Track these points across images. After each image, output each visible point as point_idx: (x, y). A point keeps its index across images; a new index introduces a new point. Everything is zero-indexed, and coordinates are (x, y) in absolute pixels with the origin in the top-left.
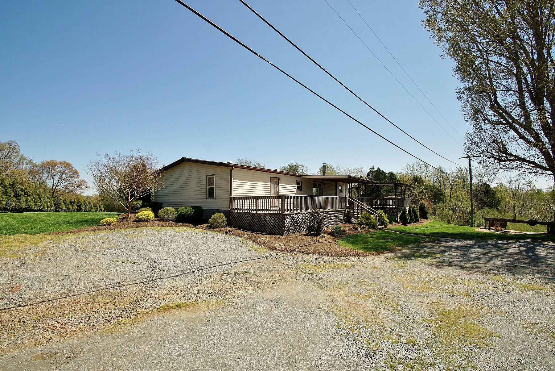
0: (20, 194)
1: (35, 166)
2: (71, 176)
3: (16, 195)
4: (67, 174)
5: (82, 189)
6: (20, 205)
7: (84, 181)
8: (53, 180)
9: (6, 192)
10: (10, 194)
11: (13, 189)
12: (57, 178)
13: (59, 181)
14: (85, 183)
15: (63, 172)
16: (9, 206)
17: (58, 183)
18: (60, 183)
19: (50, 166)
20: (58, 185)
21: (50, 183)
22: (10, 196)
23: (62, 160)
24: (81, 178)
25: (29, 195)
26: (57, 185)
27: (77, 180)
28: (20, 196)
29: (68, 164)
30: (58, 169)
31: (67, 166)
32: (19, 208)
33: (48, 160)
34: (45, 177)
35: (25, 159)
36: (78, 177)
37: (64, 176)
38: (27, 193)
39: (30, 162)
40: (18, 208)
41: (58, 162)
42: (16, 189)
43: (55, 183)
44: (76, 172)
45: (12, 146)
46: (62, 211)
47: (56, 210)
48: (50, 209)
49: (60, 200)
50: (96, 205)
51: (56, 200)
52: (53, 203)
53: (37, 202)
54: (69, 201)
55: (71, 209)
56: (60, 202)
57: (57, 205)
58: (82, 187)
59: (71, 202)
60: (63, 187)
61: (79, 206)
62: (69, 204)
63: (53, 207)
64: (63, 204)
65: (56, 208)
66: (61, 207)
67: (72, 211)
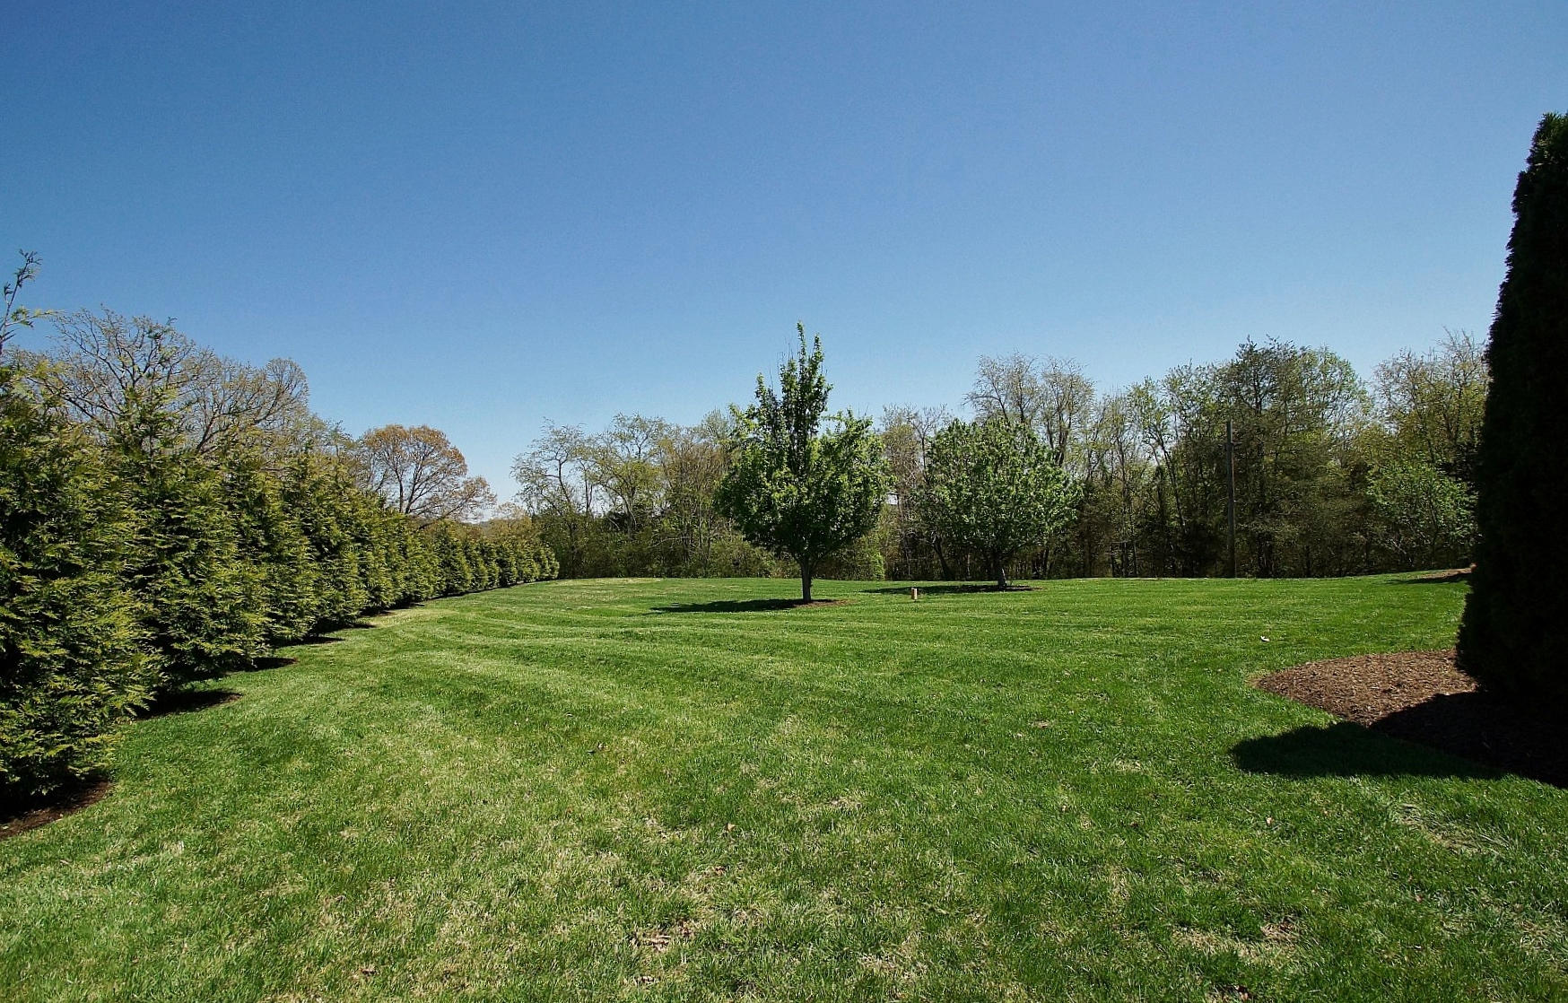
0: (335, 544)
1: (350, 446)
2: (443, 470)
3: (321, 550)
4: (434, 464)
5: (476, 504)
6: (341, 598)
7: (480, 480)
8: (401, 485)
9: (268, 538)
10: (290, 546)
11: (302, 516)
12: (409, 476)
13: (416, 487)
14: (484, 485)
15: (423, 460)
16: (289, 624)
17: (413, 491)
18: (418, 492)
19: (387, 442)
20: (414, 497)
21: (392, 492)
22: (291, 561)
23: (417, 425)
24: (472, 474)
25: (368, 542)
26: (411, 498)
27: (460, 480)
28: (336, 551)
29: (433, 433)
30: (408, 451)
31: (431, 441)
32: (338, 615)
33: (382, 427)
34: (378, 478)
35: (322, 426)
36: (464, 469)
37: (427, 471)
38: (362, 531)
39: (335, 434)
40: (333, 615)
41: (407, 428)
42: (315, 516)
43: (407, 493)
44: (458, 457)
45: (286, 375)
46: (463, 590)
47: (448, 586)
48: (434, 588)
49: (454, 547)
50: (538, 554)
51: (442, 551)
52: (437, 561)
53: (397, 566)
54: (477, 549)
55: (487, 577)
56: (454, 555)
57: (449, 565)
58: (475, 499)
59: (483, 552)
60: (427, 502)
61: (501, 563)
62: (480, 559)
63: (440, 578)
64: (464, 561)
65: (446, 581)
66: (459, 573)
67: (490, 586)
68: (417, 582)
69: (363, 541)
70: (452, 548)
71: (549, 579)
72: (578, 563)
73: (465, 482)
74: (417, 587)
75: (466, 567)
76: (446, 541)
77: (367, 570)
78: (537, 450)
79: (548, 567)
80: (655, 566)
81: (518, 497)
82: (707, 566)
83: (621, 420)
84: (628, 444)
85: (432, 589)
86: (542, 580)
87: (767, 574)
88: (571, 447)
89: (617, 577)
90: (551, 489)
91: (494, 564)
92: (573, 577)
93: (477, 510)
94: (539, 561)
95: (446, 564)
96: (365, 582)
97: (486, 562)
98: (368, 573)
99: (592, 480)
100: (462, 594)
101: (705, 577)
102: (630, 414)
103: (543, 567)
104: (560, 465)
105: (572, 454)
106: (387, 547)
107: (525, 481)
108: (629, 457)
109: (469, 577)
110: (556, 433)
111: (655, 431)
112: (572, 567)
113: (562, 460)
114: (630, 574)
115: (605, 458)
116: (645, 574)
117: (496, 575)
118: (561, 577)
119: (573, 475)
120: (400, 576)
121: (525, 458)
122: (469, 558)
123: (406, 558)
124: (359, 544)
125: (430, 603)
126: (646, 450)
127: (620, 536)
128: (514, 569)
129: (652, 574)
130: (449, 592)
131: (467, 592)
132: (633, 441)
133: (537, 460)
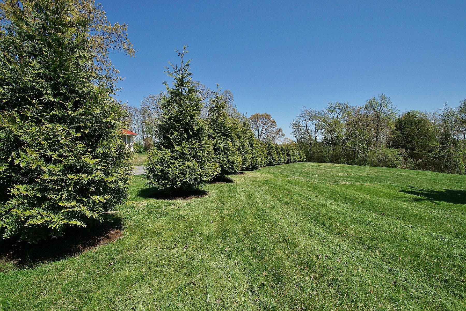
2: (270, 126)
4: (267, 124)
5: (279, 137)
7: (280, 129)
8: (259, 131)
12: (261, 129)
13: (263, 131)
14: (281, 131)
15: (265, 123)
17: (262, 133)
18: (263, 133)
19: (256, 118)
21: (256, 133)
23: (263, 113)
24: (278, 127)
26: (261, 135)
27: (275, 129)
29: (268, 115)
30: (261, 121)
31: (267, 117)
33: (254, 114)
36: (276, 126)
37: (265, 127)
41: (261, 114)
43: (260, 133)
44: (274, 122)
46: (275, 164)
47: (269, 162)
48: (264, 162)
49: (272, 147)
50: (299, 152)
51: (268, 148)
52: (266, 152)
53: (247, 152)
54: (280, 149)
55: (283, 159)
56: (272, 150)
57: (270, 154)
58: (278, 135)
59: (282, 150)
60: (265, 136)
61: (288, 155)
62: (281, 153)
63: (266, 159)
64: (275, 153)
65: (269, 160)
66: (274, 157)
67: (284, 163)
68: (257, 160)
69: (227, 136)
70: (272, 148)
71: (302, 161)
72: (312, 156)
73: (276, 130)
74: (257, 162)
75: (276, 155)
76: (269, 145)
77: (228, 151)
78: (299, 117)
79: (302, 157)
80: (342, 160)
81: (292, 133)
82: (365, 161)
83: (330, 105)
84: (333, 114)
85: (263, 163)
86: (300, 162)
87: (397, 167)
88: (312, 117)
89: (326, 163)
90: (303, 131)
91: (285, 155)
92: (310, 161)
93: (279, 138)
94: (299, 155)
95: (269, 153)
96: (227, 158)
97: (283, 154)
98: (228, 153)
99: (318, 128)
100: (274, 165)
101: (365, 166)
102: (334, 102)
103: (301, 157)
104: (307, 123)
105: (311, 119)
106: (243, 142)
107: (295, 128)
108: (333, 118)
109: (277, 159)
110: (307, 111)
111: (344, 108)
112: (310, 159)
113: (308, 121)
114: (332, 162)
115: (324, 119)
116: (338, 162)
117: (286, 159)
118: (306, 161)
119: (312, 127)
120: (248, 156)
121: (295, 120)
122: (277, 152)
123: (253, 149)
124: (225, 137)
125: (262, 169)
126: (340, 116)
127: (328, 148)
128: (292, 157)
129: (341, 163)
130: (270, 164)
131: (276, 165)
132: (336, 113)
133: (299, 121)
